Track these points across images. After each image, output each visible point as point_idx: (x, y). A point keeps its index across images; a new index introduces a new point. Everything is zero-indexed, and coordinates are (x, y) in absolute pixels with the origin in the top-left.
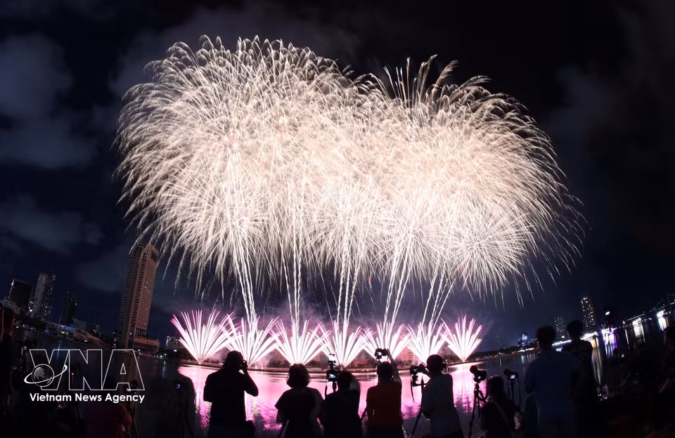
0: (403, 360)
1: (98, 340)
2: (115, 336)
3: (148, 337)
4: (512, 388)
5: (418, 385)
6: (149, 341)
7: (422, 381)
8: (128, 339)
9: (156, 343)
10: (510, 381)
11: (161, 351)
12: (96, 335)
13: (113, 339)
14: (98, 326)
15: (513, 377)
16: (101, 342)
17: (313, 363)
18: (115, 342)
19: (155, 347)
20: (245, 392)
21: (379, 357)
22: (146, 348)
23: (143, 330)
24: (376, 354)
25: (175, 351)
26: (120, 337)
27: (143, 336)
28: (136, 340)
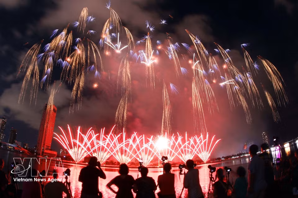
0: (175, 162)
1: (27, 151)
2: (35, 149)
3: (51, 150)
4: (228, 176)
5: (183, 174)
6: (52, 152)
7: (185, 172)
8: (42, 150)
9: (55, 153)
10: (227, 173)
11: (58, 156)
12: (26, 149)
13: (34, 151)
14: (27, 144)
15: (229, 170)
16: (29, 152)
17: (132, 163)
18: (35, 152)
19: (55, 155)
20: (99, 177)
21: (164, 161)
22: (51, 155)
23: (49, 147)
24: (162, 159)
25: (65, 157)
26: (37, 150)
27: (49, 149)
28: (46, 151)
